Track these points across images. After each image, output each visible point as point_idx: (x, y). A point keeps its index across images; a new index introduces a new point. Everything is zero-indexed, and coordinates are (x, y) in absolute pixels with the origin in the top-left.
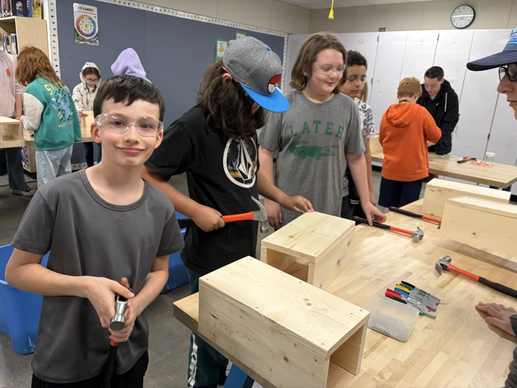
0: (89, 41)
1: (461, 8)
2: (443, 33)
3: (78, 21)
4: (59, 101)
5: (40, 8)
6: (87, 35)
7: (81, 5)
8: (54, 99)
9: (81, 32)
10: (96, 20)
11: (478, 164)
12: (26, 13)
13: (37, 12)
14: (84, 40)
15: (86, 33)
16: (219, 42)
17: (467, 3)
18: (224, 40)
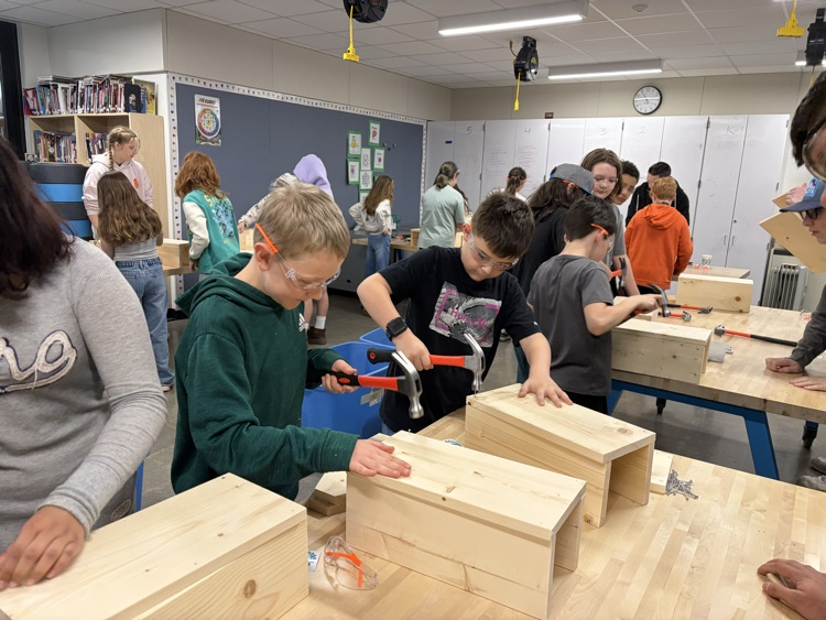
0: (211, 141)
1: (645, 89)
2: (629, 121)
3: (200, 116)
4: (220, 214)
5: (154, 101)
6: (209, 134)
7: (202, 97)
8: (214, 211)
9: (203, 131)
10: (218, 116)
11: (696, 268)
12: (139, 108)
13: (150, 107)
14: (206, 140)
15: (208, 130)
16: (351, 135)
17: (652, 84)
18: (356, 132)
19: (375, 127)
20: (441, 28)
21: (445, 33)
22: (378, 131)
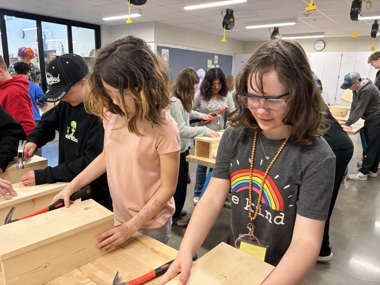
1: (319, 42)
2: (312, 54)
3: (163, 56)
10: (168, 56)
16: (208, 61)
17: (321, 40)
18: (210, 59)
19: (216, 57)
20: (247, 25)
21: (248, 27)
22: (217, 59)
